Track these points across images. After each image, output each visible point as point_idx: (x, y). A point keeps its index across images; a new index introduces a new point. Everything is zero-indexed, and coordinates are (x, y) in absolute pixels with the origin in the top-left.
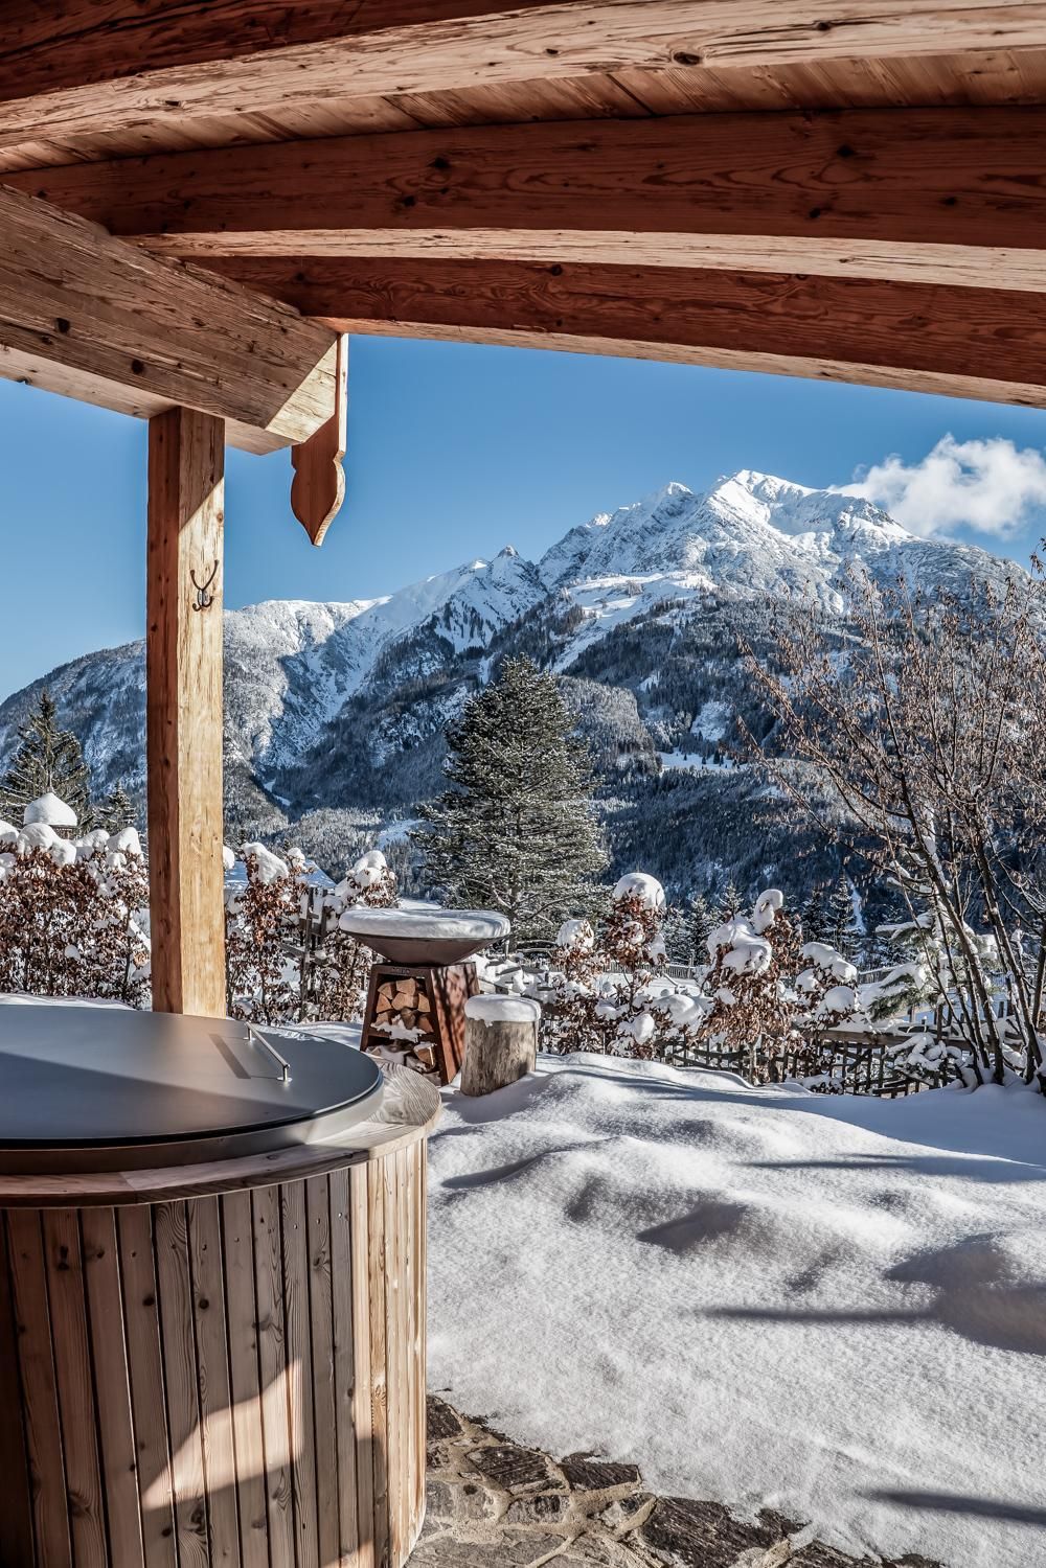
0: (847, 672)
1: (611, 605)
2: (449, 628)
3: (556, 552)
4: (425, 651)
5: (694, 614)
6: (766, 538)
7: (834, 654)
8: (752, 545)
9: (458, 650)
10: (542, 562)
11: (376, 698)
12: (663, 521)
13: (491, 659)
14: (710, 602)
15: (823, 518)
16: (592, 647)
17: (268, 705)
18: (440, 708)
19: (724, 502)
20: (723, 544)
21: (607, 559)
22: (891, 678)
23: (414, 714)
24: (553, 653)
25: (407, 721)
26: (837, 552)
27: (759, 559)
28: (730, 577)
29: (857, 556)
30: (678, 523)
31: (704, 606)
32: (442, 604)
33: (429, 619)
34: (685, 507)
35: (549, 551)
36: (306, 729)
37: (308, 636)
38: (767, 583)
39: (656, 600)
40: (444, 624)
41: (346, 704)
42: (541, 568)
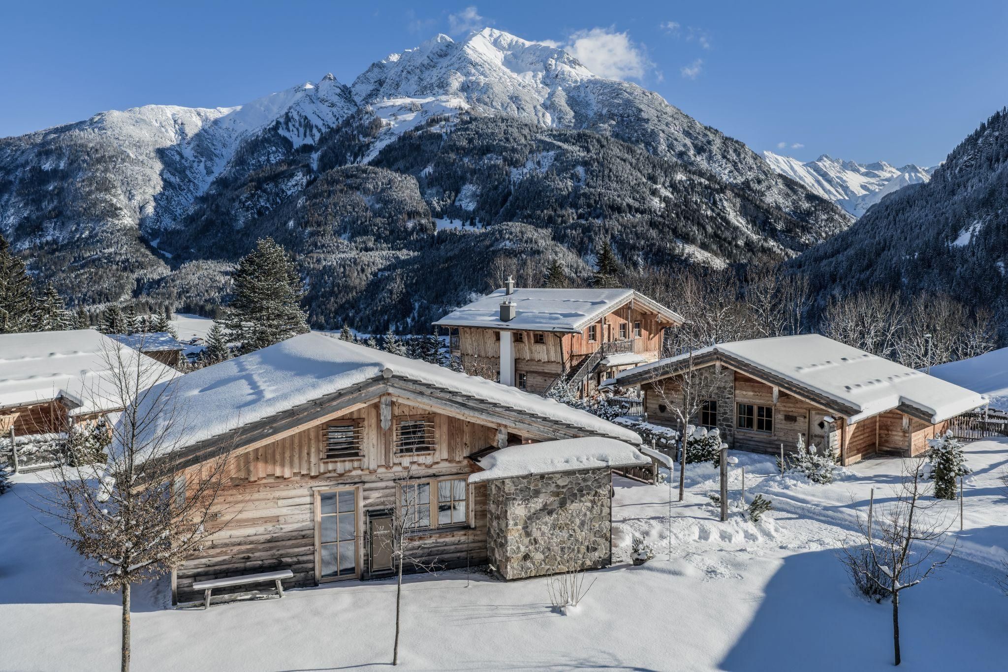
0: (553, 165)
1: (400, 118)
2: (289, 130)
3: (363, 79)
4: (272, 146)
5: (455, 125)
6: (501, 74)
7: (545, 154)
8: (492, 79)
9: (296, 146)
10: (354, 85)
11: (236, 179)
12: (435, 60)
13: (319, 153)
14: (466, 118)
15: (538, 62)
16: (388, 146)
17: (152, 183)
18: (284, 187)
19: (474, 50)
20: (474, 78)
21: (398, 85)
22: (580, 170)
23: (265, 191)
24: (362, 150)
25: (260, 196)
26: (547, 85)
27: (497, 89)
28: (478, 100)
29: (560, 88)
30: (444, 62)
31: (462, 120)
32: (283, 112)
33: (274, 123)
34: (449, 51)
35: (358, 78)
36: (183, 201)
37: (182, 132)
38: (502, 105)
39: (430, 116)
40: (284, 127)
41: (213, 183)
42: (353, 89)
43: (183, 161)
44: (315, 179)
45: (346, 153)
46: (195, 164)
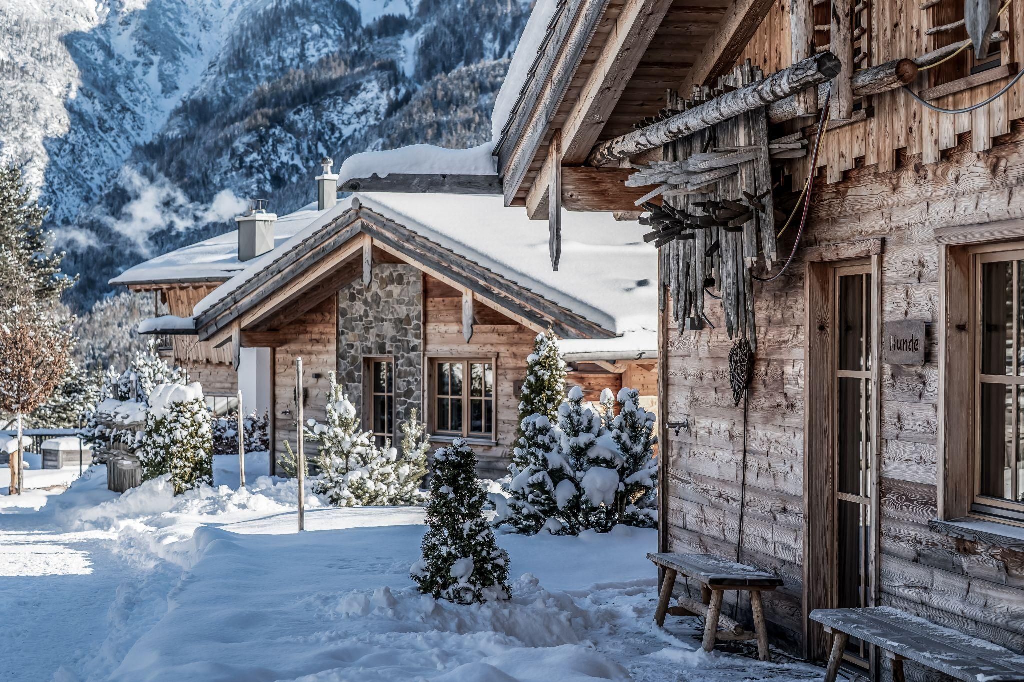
43: (112, 64)
44: (407, 98)
45: (482, 34)
46: (139, 70)
